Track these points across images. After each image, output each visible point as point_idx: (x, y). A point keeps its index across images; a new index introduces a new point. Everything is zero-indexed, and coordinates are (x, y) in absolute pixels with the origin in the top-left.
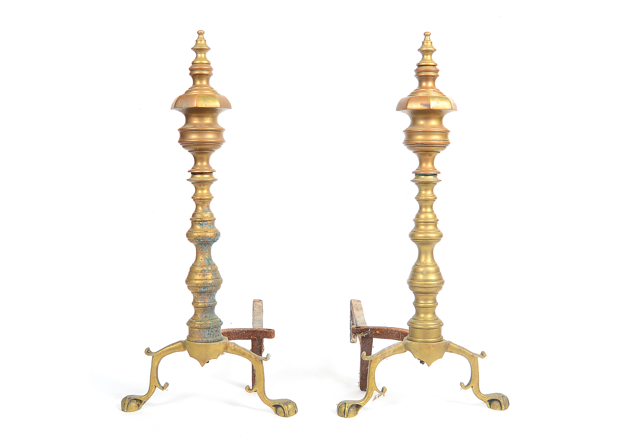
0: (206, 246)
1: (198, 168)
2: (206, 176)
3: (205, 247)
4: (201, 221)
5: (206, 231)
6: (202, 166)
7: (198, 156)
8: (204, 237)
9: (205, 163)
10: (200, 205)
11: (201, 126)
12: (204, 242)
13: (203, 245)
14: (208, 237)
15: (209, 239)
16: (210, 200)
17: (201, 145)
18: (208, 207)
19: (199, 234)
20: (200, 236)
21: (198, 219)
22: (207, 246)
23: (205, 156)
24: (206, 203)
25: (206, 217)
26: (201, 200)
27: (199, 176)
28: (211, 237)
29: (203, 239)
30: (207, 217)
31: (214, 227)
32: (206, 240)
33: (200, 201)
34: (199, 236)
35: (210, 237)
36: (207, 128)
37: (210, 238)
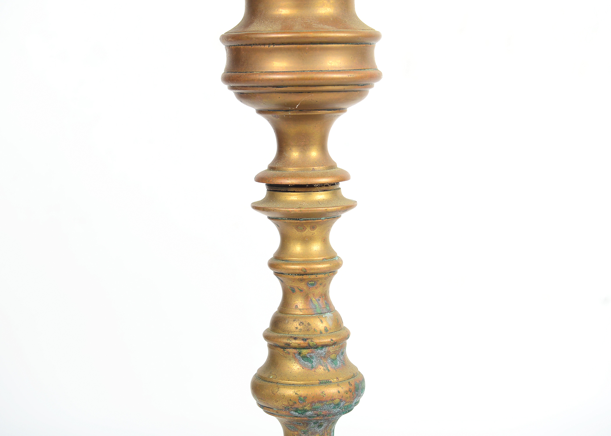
0: (320, 426)
1: (291, 169)
2: (320, 196)
3: (318, 430)
4: (304, 348)
5: (322, 378)
6: (303, 164)
7: (292, 129)
8: (320, 402)
9: (314, 154)
10: (301, 291)
11: (308, 26)
12: (318, 415)
13: (312, 425)
14: (333, 400)
15: (334, 408)
16: (331, 272)
17: (309, 92)
18: (325, 296)
19: (302, 392)
20: (305, 397)
21: (295, 338)
22: (325, 425)
23: (312, 128)
24: (321, 284)
25: (321, 333)
26: (305, 277)
27: (294, 197)
28: (341, 400)
29: (314, 409)
30: (323, 332)
31: (345, 363)
32: (323, 412)
33: (302, 280)
34: (303, 399)
35: (337, 401)
36: (330, 32)
37: (338, 405)
